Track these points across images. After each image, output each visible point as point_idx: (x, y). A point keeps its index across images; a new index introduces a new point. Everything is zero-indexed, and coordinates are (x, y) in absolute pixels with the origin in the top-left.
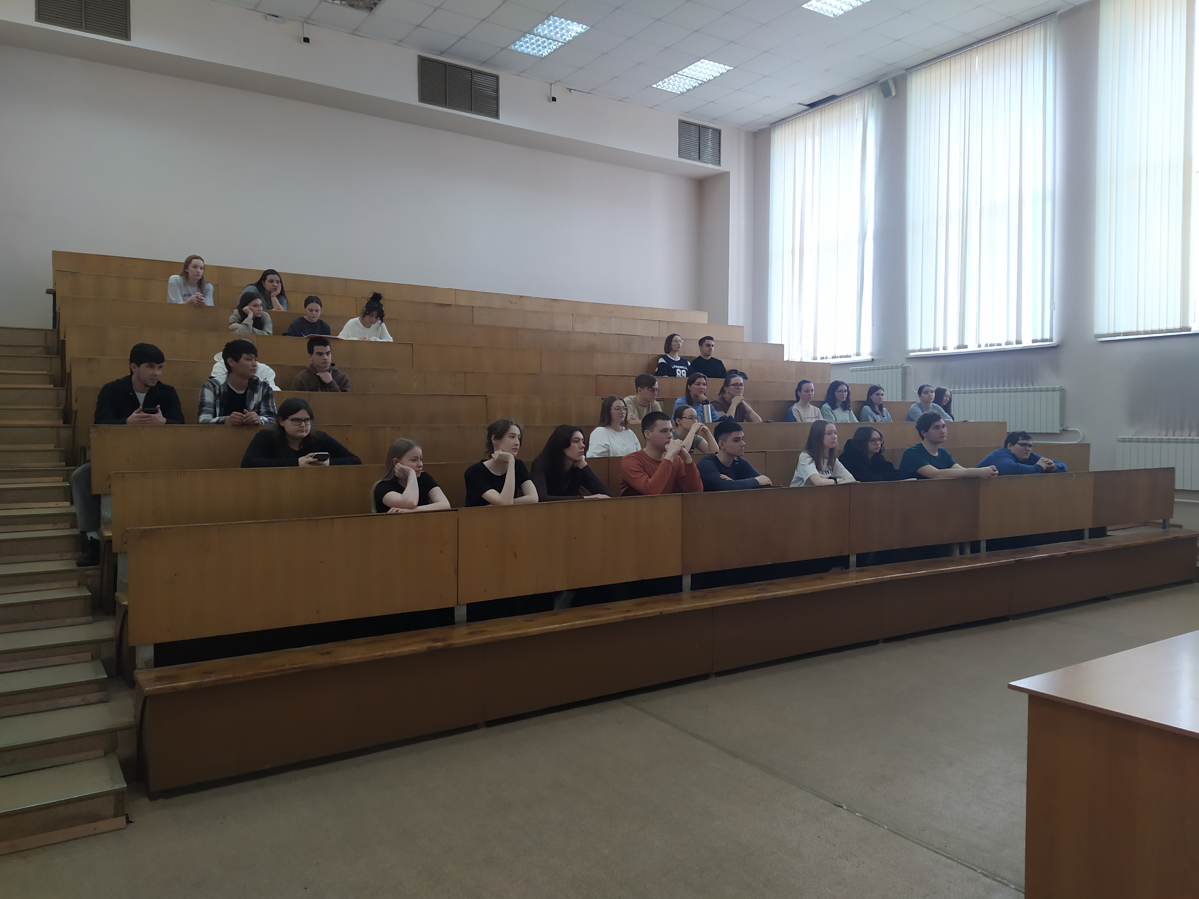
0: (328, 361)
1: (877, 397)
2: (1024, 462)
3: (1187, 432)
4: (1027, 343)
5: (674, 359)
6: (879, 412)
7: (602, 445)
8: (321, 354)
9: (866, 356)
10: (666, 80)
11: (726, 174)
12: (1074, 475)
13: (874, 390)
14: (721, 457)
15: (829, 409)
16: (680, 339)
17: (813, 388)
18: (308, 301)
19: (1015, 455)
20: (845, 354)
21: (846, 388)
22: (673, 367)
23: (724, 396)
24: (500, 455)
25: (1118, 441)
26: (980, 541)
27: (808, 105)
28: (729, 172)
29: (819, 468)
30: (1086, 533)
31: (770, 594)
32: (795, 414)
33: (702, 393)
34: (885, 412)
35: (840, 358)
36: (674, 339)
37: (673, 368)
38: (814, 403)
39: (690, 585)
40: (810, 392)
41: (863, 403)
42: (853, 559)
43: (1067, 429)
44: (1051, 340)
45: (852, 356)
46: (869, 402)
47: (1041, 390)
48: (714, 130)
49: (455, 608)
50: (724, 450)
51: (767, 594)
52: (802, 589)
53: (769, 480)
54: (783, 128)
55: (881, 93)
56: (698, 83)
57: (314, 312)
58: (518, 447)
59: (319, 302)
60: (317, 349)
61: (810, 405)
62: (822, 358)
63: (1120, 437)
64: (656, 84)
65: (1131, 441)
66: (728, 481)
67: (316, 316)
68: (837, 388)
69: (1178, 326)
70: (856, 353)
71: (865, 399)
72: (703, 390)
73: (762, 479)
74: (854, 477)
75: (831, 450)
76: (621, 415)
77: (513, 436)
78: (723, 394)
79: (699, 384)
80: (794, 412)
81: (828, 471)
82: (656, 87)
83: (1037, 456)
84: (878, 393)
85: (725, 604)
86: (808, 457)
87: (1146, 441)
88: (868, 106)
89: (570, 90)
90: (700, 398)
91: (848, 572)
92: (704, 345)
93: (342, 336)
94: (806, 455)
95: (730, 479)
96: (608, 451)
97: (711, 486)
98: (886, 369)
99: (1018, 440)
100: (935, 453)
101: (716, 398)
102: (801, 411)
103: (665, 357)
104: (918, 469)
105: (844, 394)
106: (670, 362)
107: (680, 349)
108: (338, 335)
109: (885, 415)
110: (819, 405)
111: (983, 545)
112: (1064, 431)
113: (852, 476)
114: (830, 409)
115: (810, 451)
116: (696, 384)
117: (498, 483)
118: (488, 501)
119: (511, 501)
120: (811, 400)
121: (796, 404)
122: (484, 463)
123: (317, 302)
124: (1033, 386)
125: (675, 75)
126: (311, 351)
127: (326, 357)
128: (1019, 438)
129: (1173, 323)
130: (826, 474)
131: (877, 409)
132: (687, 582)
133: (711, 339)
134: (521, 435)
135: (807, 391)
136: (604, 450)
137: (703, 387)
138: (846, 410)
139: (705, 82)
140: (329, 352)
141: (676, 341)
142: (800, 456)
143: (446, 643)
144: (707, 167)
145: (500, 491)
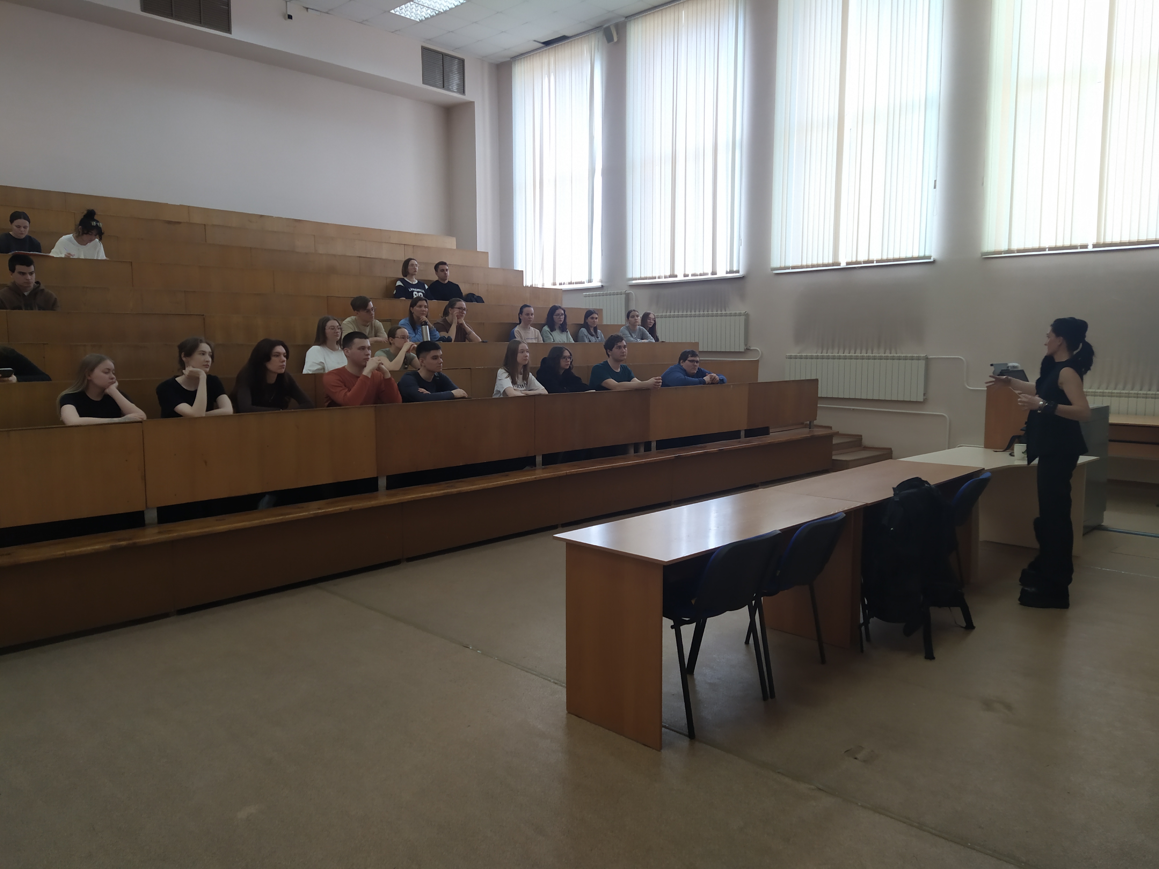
0: (31, 281)
1: (592, 320)
2: (693, 376)
3: (836, 350)
4: (721, 273)
5: (411, 282)
6: (594, 333)
7: (317, 363)
8: (23, 274)
9: (596, 283)
10: (403, 6)
11: (470, 105)
12: (732, 386)
13: (589, 313)
14: (422, 373)
15: (547, 330)
16: (417, 263)
17: (533, 312)
18: (15, 217)
19: (685, 370)
20: (580, 280)
21: (563, 312)
22: (410, 289)
23: (447, 318)
24: (191, 372)
25: (787, 358)
26: (651, 442)
27: (544, 43)
28: (473, 102)
29: (514, 382)
30: (743, 434)
31: (456, 490)
32: (516, 335)
33: (423, 315)
34: (600, 334)
35: (575, 284)
36: (410, 263)
37: (410, 291)
38: (535, 326)
39: (386, 485)
40: (530, 315)
41: (582, 326)
42: (539, 459)
43: (750, 348)
44: (738, 272)
45: (585, 283)
46: (586, 325)
47: (731, 315)
48: (459, 59)
49: (145, 512)
50: (425, 366)
51: (453, 490)
52: (485, 485)
53: (465, 393)
54: (522, 63)
55: (605, 39)
56: (435, 13)
57: (23, 229)
58: (210, 364)
59: (27, 218)
60: (19, 268)
61: (530, 327)
62: (560, 284)
63: (788, 354)
64: (394, 9)
65: (796, 357)
66: (425, 394)
67: (25, 233)
68: (555, 312)
69: (831, 261)
70: (588, 280)
71: (582, 322)
72: (424, 312)
73: (458, 392)
74: (545, 388)
75: (525, 366)
76: (336, 334)
77: (204, 353)
78: (446, 317)
79: (420, 306)
80: (515, 333)
81: (523, 385)
82: (394, 12)
83: (704, 371)
84: (593, 317)
85: (412, 499)
86: (504, 373)
87: (806, 357)
88: (594, 48)
89: (307, 9)
90: (421, 319)
91: (535, 470)
92: (439, 270)
93: (53, 254)
94: (503, 371)
95: (427, 392)
96: (324, 369)
97: (409, 398)
98: (609, 295)
99: (688, 357)
100: (618, 369)
101: (439, 320)
102: (522, 333)
103: (402, 280)
104: (602, 382)
105: (561, 317)
106: (407, 285)
107: (416, 273)
108: (49, 253)
109: (599, 336)
110: (540, 327)
111: (654, 445)
112: (748, 350)
113: (544, 388)
114: (550, 331)
115: (506, 367)
116: (418, 307)
117: (190, 398)
118: (181, 414)
119: (204, 413)
120: (531, 323)
121: (518, 326)
122: (177, 379)
123: (25, 219)
124: (725, 311)
125: (412, 3)
126: (12, 270)
127: (29, 277)
128: (688, 355)
129: (828, 259)
130: (521, 387)
131: (592, 331)
132: (382, 482)
133: (445, 264)
134: (213, 352)
135: (528, 314)
136: (319, 367)
137: (424, 309)
138: (563, 332)
139: (442, 13)
140: (33, 272)
141: (413, 265)
142: (498, 371)
143: (131, 542)
144: (453, 95)
145: (191, 404)
